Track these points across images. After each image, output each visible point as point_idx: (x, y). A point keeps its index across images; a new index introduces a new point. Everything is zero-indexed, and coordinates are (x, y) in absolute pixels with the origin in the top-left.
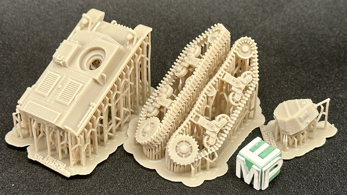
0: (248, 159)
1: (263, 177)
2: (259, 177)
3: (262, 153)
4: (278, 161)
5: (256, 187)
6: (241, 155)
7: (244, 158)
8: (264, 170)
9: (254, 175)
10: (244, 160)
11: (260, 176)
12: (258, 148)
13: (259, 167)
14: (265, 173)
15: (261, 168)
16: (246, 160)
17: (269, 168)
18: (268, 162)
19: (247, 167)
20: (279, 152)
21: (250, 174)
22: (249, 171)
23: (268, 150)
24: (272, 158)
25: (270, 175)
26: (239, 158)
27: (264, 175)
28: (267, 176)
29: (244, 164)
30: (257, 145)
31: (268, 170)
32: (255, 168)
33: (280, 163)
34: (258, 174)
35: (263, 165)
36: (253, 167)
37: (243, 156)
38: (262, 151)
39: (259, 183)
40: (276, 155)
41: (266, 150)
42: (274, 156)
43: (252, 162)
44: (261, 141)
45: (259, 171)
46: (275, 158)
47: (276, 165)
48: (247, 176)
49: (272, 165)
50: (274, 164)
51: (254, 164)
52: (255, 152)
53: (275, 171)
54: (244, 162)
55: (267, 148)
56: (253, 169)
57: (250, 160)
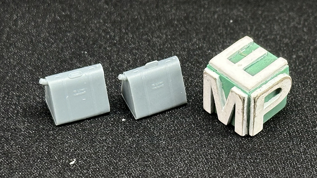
0: (224, 76)
1: (252, 110)
2: (243, 109)
3: (252, 65)
5: (240, 129)
6: (211, 68)
7: (217, 73)
8: (253, 95)
9: (235, 106)
10: (217, 76)
11: (245, 109)
12: (245, 56)
13: (245, 90)
14: (255, 102)
15: (248, 92)
16: (221, 78)
17: (264, 93)
18: (262, 82)
19: (223, 91)
20: (285, 65)
21: (227, 104)
22: (227, 98)
23: (264, 60)
24: (270, 74)
25: (267, 108)
26: (207, 74)
27: (253, 107)
28: (259, 109)
29: (217, 84)
30: (243, 52)
31: (261, 96)
32: (236, 92)
33: (286, 86)
34: (242, 104)
35: (252, 88)
36: (234, 91)
37: (216, 70)
38: (252, 63)
39: (244, 122)
40: (279, 69)
41: (261, 60)
42: (274, 72)
43: (232, 82)
44: (251, 45)
45: (244, 98)
46: (276, 76)
47: (278, 89)
48: (222, 109)
49: (269, 89)
50: (274, 86)
51: (235, 84)
52: (239, 63)
53: (276, 101)
54: (217, 81)
55: (262, 58)
56: (233, 93)
57: (228, 78)
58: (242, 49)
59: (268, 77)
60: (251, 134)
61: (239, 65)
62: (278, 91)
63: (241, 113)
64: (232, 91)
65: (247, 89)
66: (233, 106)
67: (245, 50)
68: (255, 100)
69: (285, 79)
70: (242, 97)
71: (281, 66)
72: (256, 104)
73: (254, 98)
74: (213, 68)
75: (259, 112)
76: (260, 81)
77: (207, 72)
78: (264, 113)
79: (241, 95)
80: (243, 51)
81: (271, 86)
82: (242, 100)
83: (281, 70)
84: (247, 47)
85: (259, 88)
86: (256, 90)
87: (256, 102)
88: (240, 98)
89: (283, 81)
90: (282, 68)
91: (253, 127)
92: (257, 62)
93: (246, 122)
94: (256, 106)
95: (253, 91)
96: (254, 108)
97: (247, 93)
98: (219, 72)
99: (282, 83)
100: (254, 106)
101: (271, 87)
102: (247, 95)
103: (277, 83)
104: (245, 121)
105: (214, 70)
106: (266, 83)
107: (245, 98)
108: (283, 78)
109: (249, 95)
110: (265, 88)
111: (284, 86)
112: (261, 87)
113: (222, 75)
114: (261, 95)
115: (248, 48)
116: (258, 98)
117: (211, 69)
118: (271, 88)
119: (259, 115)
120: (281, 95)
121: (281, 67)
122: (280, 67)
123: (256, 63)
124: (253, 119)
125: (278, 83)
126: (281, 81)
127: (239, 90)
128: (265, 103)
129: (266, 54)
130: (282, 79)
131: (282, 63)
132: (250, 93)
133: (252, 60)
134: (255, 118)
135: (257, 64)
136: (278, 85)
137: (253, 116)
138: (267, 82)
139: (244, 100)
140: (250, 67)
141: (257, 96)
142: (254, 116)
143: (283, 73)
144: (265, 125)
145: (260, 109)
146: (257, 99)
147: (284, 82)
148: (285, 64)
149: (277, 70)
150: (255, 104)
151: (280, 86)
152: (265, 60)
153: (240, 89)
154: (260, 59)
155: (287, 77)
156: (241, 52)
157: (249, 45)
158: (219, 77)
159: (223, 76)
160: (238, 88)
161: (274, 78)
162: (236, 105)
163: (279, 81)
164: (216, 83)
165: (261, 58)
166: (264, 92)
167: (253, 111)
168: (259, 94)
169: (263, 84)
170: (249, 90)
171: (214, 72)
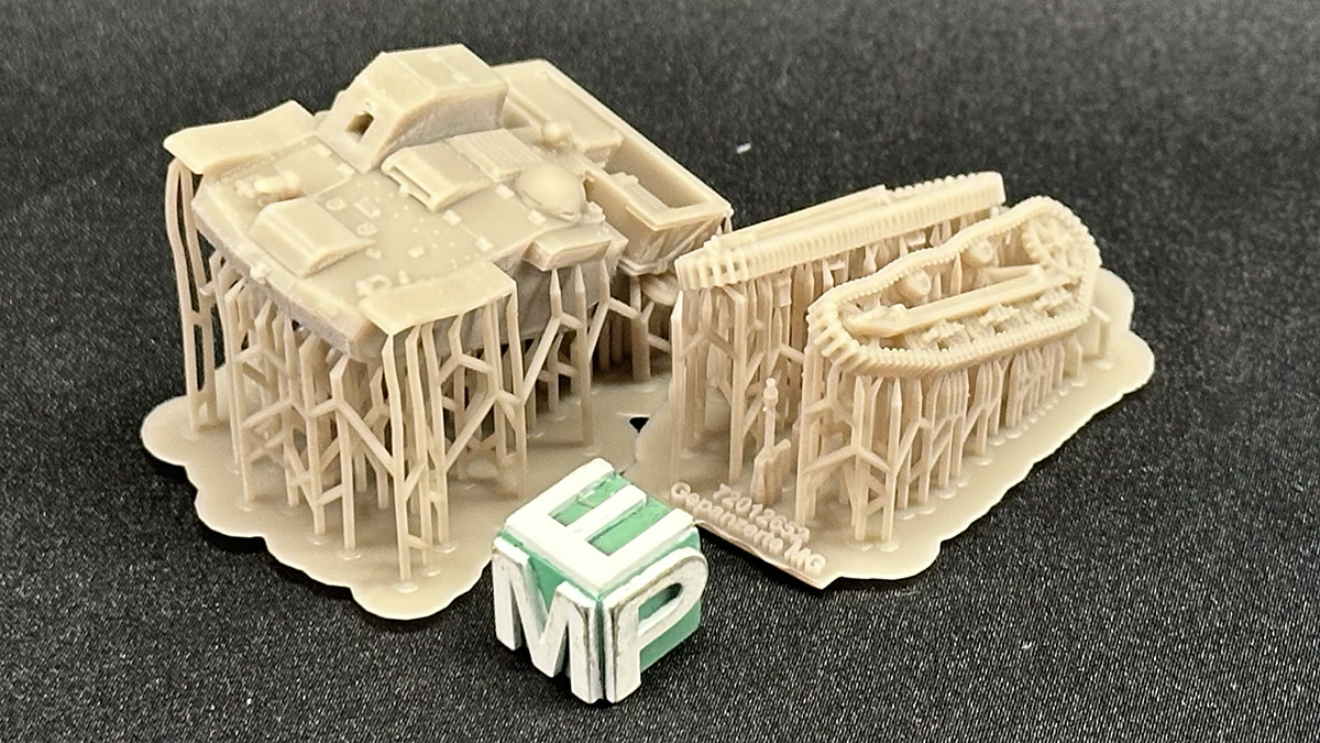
0: (541, 557)
1: (609, 640)
2: (587, 637)
3: (609, 530)
4: (680, 565)
5: (583, 687)
6: (508, 538)
7: (526, 551)
9: (567, 629)
10: (523, 559)
11: (591, 636)
12: (593, 508)
13: (589, 590)
14: (613, 619)
15: (596, 594)
16: (531, 561)
17: (635, 597)
18: (629, 569)
19: (540, 593)
20: (688, 528)
21: (551, 624)
22: (548, 611)
23: (641, 518)
24: (651, 551)
25: (647, 632)
26: (499, 552)
27: (611, 631)
29: (524, 578)
30: (589, 496)
31: (628, 605)
32: (568, 597)
33: (693, 579)
34: (584, 625)
35: (606, 585)
36: (562, 592)
37: (521, 544)
38: (610, 523)
39: (591, 669)
40: (673, 538)
41: (630, 516)
42: (661, 545)
44: (609, 479)
45: (586, 610)
46: (666, 555)
47: (672, 585)
48: (540, 637)
49: (649, 585)
50: (660, 579)
51: (565, 577)
52: (578, 524)
53: (669, 614)
54: (524, 569)
55: (634, 511)
56: (560, 599)
57: (550, 563)
58: (585, 490)
59: (646, 557)
60: (611, 699)
61: (575, 531)
62: (674, 591)
63: (583, 647)
64: (559, 595)
65: (593, 586)
66: (563, 630)
67: (592, 492)
68: (613, 615)
69: (690, 561)
70: (582, 607)
71: (678, 531)
72: (617, 624)
73: (610, 609)
74: (513, 538)
75: (626, 645)
76: (626, 568)
78: (640, 647)
79: (579, 604)
80: (589, 494)
81: (654, 579)
82: (582, 615)
83: (678, 539)
84: (599, 484)
85: (623, 585)
86: (617, 589)
87: (616, 620)
88: (578, 609)
89: (684, 566)
90: (682, 535)
91: (616, 680)
92: (622, 521)
93: (597, 667)
94: (619, 629)
95: (609, 592)
96: (614, 634)
97: (593, 598)
98: (529, 549)
99: (683, 572)
100: (614, 630)
101: (654, 581)
102: (595, 603)
104: (593, 664)
105: (516, 543)
106: (642, 572)
107: (588, 609)
108: (684, 559)
109: (598, 603)
110: (638, 582)
111: (687, 580)
112: (627, 584)
113: (535, 554)
114: (627, 602)
115: (601, 487)
117: (510, 541)
118: (654, 585)
119: (627, 650)
120: (682, 600)
121: (678, 534)
122: (674, 534)
123: (618, 523)
124: (612, 661)
125: (671, 572)
126: (678, 566)
127: (574, 590)
128: (640, 620)
129: (645, 501)
130: (681, 561)
131: (679, 521)
132: (601, 598)
133: (607, 517)
134: (618, 659)
135: (622, 525)
136: (672, 576)
137: (612, 653)
138: (644, 570)
139: (587, 616)
140: (603, 533)
141: (618, 604)
142: (615, 653)
143: (683, 548)
144: (644, 675)
145: (630, 637)
146: (620, 611)
147: (686, 569)
148: (687, 526)
149: (668, 540)
150: (615, 623)
151: (678, 579)
153: (577, 590)
154: (629, 513)
155: (693, 556)
156: (584, 497)
157: (603, 480)
158: (528, 560)
159: (538, 558)
160: (573, 585)
161: (660, 559)
162: (570, 627)
163: (672, 566)
164: (522, 576)
165: (632, 512)
167: (612, 641)
168: (623, 599)
169: (633, 576)
170: (599, 591)
171: (517, 549)
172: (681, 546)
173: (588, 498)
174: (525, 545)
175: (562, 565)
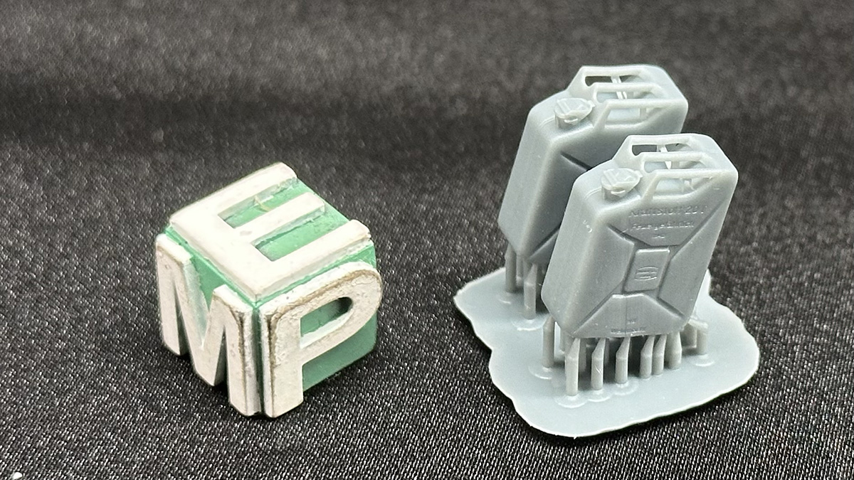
1: (266, 349)
2: (243, 344)
3: (279, 236)
4: (349, 278)
5: (241, 399)
6: (175, 237)
7: (187, 249)
8: (266, 310)
9: (224, 335)
10: (185, 257)
11: (248, 344)
12: (267, 212)
13: (248, 296)
14: (270, 328)
15: (253, 300)
16: (194, 261)
17: (296, 306)
18: (292, 276)
19: (204, 297)
20: (363, 240)
21: (209, 330)
23: (315, 226)
24: (319, 259)
25: (309, 346)
26: (163, 250)
27: (268, 340)
28: (285, 347)
29: (185, 278)
30: (267, 201)
31: (287, 314)
32: (225, 301)
33: (365, 295)
34: (239, 331)
35: (265, 290)
36: (220, 296)
37: (186, 243)
38: (280, 230)
39: (247, 378)
40: (345, 249)
41: (305, 224)
42: (330, 255)
43: (220, 273)
44: (291, 187)
45: (241, 316)
46: (336, 266)
47: (339, 299)
48: (201, 344)
49: (311, 296)
50: (327, 290)
51: (225, 279)
52: (246, 227)
53: (337, 330)
54: (184, 269)
55: (311, 219)
56: (219, 302)
57: (211, 264)
58: (262, 194)
59: (311, 268)
60: (269, 413)
61: (242, 233)
62: (344, 305)
63: (239, 355)
64: (216, 298)
65: (251, 291)
66: (220, 338)
67: (272, 197)
68: (269, 322)
69: (360, 275)
70: (237, 312)
71: (351, 242)
72: (274, 333)
73: (267, 316)
74: (179, 236)
75: (284, 357)
76: (289, 274)
77: (163, 247)
78: (303, 360)
79: (234, 307)
80: (268, 199)
81: (319, 290)
82: (237, 321)
83: (351, 251)
84: (279, 190)
85: (286, 292)
86: (277, 296)
87: (273, 329)
88: (234, 315)
89: (354, 280)
90: (355, 246)
91: (273, 392)
92: (296, 228)
93: (255, 379)
94: (276, 339)
95: (268, 299)
96: (270, 343)
97: (252, 306)
98: (193, 247)
99: (353, 286)
100: (270, 339)
101: (317, 293)
102: (251, 309)
103: (335, 283)
104: (250, 376)
105: (181, 241)
106: (306, 282)
107: (243, 314)
108: (353, 273)
109: (255, 309)
110: (300, 292)
111: (358, 295)
112: (291, 292)
113: (199, 254)
114: (287, 311)
115: (282, 193)
116: (280, 318)
117: (176, 239)
118: (318, 296)
119: (286, 363)
120: (352, 316)
121: (351, 245)
122: (348, 244)
123: (292, 230)
124: (270, 373)
125: (339, 284)
126: (347, 279)
127: (232, 293)
128: (302, 336)
129: (323, 210)
130: (351, 274)
131: (355, 233)
132: (259, 304)
133: (279, 222)
134: (276, 372)
135: (295, 233)
136: (341, 289)
137: (269, 364)
138: (309, 280)
139: (242, 322)
140: (273, 239)
141: (276, 312)
142: (272, 363)
143: (356, 260)
144: (308, 394)
145: (289, 349)
146: (277, 319)
147: (358, 283)
148: (361, 238)
149: (338, 252)
150: (271, 332)
151: (346, 293)
152: (317, 226)
153: (236, 293)
154: (304, 221)
155: (364, 270)
156: (261, 202)
157: (283, 187)
158: (190, 259)
159: (200, 258)
160: (232, 288)
161: (329, 269)
162: (227, 334)
163: (340, 278)
164: (183, 275)
165: (308, 220)
166: (296, 303)
167: (269, 351)
168: (282, 307)
169: (296, 284)
170: (256, 296)
171: (181, 248)
172: (354, 259)
173: (264, 203)
174: (190, 245)
175: (222, 267)
